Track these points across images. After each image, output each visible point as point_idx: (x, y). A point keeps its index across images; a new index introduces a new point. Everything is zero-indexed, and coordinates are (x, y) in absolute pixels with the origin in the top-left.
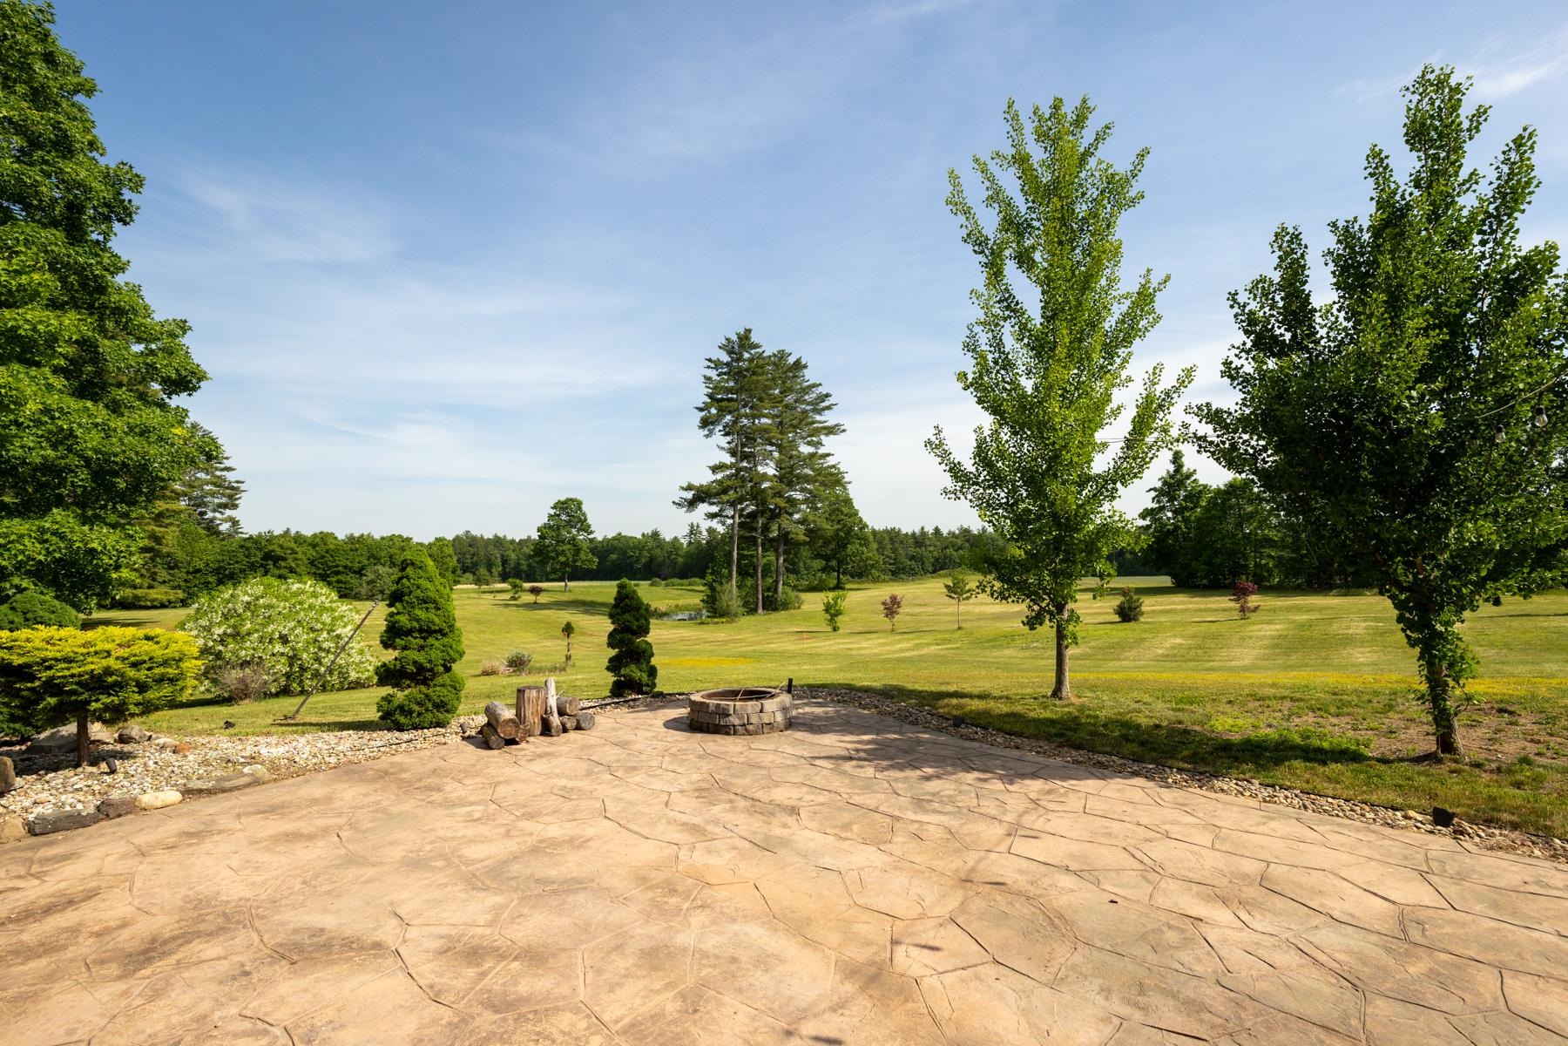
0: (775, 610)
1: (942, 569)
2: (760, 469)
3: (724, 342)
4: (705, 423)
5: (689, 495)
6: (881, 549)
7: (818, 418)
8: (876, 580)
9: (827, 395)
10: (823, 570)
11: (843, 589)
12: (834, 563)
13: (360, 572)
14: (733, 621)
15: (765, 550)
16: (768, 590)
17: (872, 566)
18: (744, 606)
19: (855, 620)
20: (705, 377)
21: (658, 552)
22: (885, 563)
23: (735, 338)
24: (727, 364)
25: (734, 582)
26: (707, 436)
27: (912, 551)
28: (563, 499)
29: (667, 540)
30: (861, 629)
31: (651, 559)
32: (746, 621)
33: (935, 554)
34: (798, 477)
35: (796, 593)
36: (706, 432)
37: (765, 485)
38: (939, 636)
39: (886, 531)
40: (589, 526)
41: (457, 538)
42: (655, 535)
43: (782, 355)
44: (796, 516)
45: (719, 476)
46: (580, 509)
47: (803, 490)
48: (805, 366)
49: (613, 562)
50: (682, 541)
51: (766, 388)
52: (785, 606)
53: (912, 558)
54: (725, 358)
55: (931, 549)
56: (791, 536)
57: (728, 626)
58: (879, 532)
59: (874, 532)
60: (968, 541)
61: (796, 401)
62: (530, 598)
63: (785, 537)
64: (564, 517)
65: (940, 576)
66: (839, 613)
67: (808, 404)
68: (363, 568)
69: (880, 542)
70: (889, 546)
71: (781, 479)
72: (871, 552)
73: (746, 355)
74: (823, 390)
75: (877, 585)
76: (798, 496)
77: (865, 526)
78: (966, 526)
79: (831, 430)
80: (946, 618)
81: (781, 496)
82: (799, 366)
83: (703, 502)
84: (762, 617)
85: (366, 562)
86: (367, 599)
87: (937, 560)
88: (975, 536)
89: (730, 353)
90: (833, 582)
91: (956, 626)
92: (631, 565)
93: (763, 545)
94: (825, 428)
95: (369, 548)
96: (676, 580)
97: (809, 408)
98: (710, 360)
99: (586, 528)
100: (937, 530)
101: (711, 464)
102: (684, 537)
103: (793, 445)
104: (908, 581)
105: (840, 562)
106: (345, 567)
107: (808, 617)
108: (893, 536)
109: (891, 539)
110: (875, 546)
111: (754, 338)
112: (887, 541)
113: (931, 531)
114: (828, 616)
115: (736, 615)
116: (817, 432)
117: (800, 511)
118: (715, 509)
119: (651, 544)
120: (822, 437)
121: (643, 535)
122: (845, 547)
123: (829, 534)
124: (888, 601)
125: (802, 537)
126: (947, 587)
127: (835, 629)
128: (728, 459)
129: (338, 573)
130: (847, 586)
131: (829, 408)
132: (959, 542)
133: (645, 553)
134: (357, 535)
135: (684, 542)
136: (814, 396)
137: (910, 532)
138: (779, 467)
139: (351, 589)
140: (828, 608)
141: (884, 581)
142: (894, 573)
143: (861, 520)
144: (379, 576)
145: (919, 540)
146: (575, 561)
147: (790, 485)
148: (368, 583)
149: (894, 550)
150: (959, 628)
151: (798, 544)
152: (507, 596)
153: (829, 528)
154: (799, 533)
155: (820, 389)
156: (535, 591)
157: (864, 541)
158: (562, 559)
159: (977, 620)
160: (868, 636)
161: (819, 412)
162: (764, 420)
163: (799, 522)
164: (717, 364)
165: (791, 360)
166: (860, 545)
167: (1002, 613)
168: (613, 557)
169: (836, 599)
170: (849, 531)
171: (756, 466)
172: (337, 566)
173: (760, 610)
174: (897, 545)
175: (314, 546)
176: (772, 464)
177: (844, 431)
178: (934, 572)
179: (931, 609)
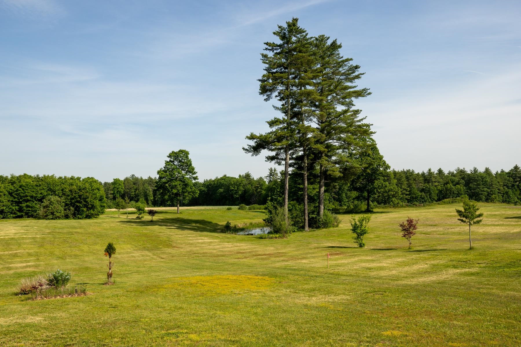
0: (318, 227)
1: (444, 198)
2: (306, 123)
3: (278, 30)
4: (264, 90)
5: (253, 143)
6: (399, 183)
7: (349, 84)
8: (396, 206)
9: (357, 67)
10: (358, 198)
11: (372, 212)
12: (366, 194)
13: (41, 200)
14: (284, 236)
15: (310, 183)
16: (313, 212)
17: (393, 196)
18: (294, 225)
19: (378, 237)
20: (262, 55)
21: (249, 186)
22: (403, 194)
23: (285, 26)
24: (280, 46)
25: (286, 207)
26: (266, 100)
27: (422, 185)
28: (176, 150)
29: (255, 179)
30: (383, 246)
31: (245, 192)
32: (296, 236)
33: (439, 188)
34: (335, 129)
35: (334, 215)
36: (265, 97)
37: (310, 135)
38: (454, 257)
39: (403, 172)
40: (193, 169)
41: (126, 179)
42: (248, 176)
43: (322, 39)
44: (334, 158)
45: (274, 129)
46: (187, 157)
47: (339, 139)
48: (340, 46)
49: (221, 193)
50: (265, 180)
51: (309, 63)
52: (326, 225)
53: (422, 190)
54: (278, 41)
55: (436, 184)
56: (329, 173)
57: (280, 240)
58: (398, 173)
59: (395, 173)
60: (463, 178)
61: (333, 73)
62: (147, 217)
63: (325, 175)
64: (176, 163)
65: (445, 203)
66: (363, 233)
67: (343, 74)
68: (43, 198)
69: (399, 180)
70: (406, 182)
71: (322, 131)
72: (392, 186)
73: (294, 39)
74: (353, 63)
75: (397, 210)
76: (336, 144)
77: (388, 167)
78: (461, 168)
79: (360, 94)
80: (456, 237)
81: (321, 143)
82: (335, 46)
83: (264, 148)
84: (307, 232)
85: (45, 193)
86: (43, 218)
87: (440, 191)
88: (469, 175)
89: (283, 37)
90: (364, 207)
91: (467, 246)
92: (232, 196)
93: (309, 179)
94: (355, 92)
95: (49, 184)
96: (256, 206)
97: (342, 77)
98: (267, 44)
99: (191, 170)
100: (440, 171)
101: (269, 120)
102: (266, 177)
103: (330, 104)
104: (420, 206)
105: (369, 192)
106: (32, 197)
107: (341, 234)
108: (408, 175)
109: (407, 178)
110: (395, 181)
111: (300, 25)
112: (404, 179)
113: (436, 172)
114: (355, 235)
115: (286, 232)
116: (350, 95)
117: (336, 154)
118: (273, 153)
119: (245, 182)
120: (353, 99)
121: (240, 176)
122: (372, 182)
123: (359, 171)
124: (406, 223)
125: (338, 174)
126: (459, 212)
127: (361, 246)
128: (281, 116)
129: (28, 201)
130: (375, 210)
131: (358, 77)
132: (456, 179)
133: (241, 188)
134: (41, 175)
135: (267, 181)
136: (346, 68)
137: (421, 172)
138: (321, 122)
139: (35, 211)
140: (355, 229)
141: (402, 206)
142: (409, 201)
143: (385, 163)
144: (51, 203)
145: (427, 178)
146: (183, 192)
147: (329, 135)
148: (44, 207)
149: (409, 185)
150: (471, 249)
151: (335, 179)
152: (134, 216)
153: (358, 166)
154: (336, 171)
155: (351, 63)
156: (151, 213)
157: (387, 177)
158: (175, 191)
159: (484, 239)
160: (388, 253)
161: (351, 80)
162: (309, 88)
163: (336, 163)
164: (271, 46)
165: (329, 42)
166: (384, 181)
167: (505, 234)
168: (221, 190)
169: (361, 221)
170: (375, 171)
171: (302, 121)
172: (27, 196)
173: (307, 228)
174: (411, 182)
175: (13, 183)
176: (315, 120)
177: (370, 94)
178: (439, 200)
179: (441, 229)
